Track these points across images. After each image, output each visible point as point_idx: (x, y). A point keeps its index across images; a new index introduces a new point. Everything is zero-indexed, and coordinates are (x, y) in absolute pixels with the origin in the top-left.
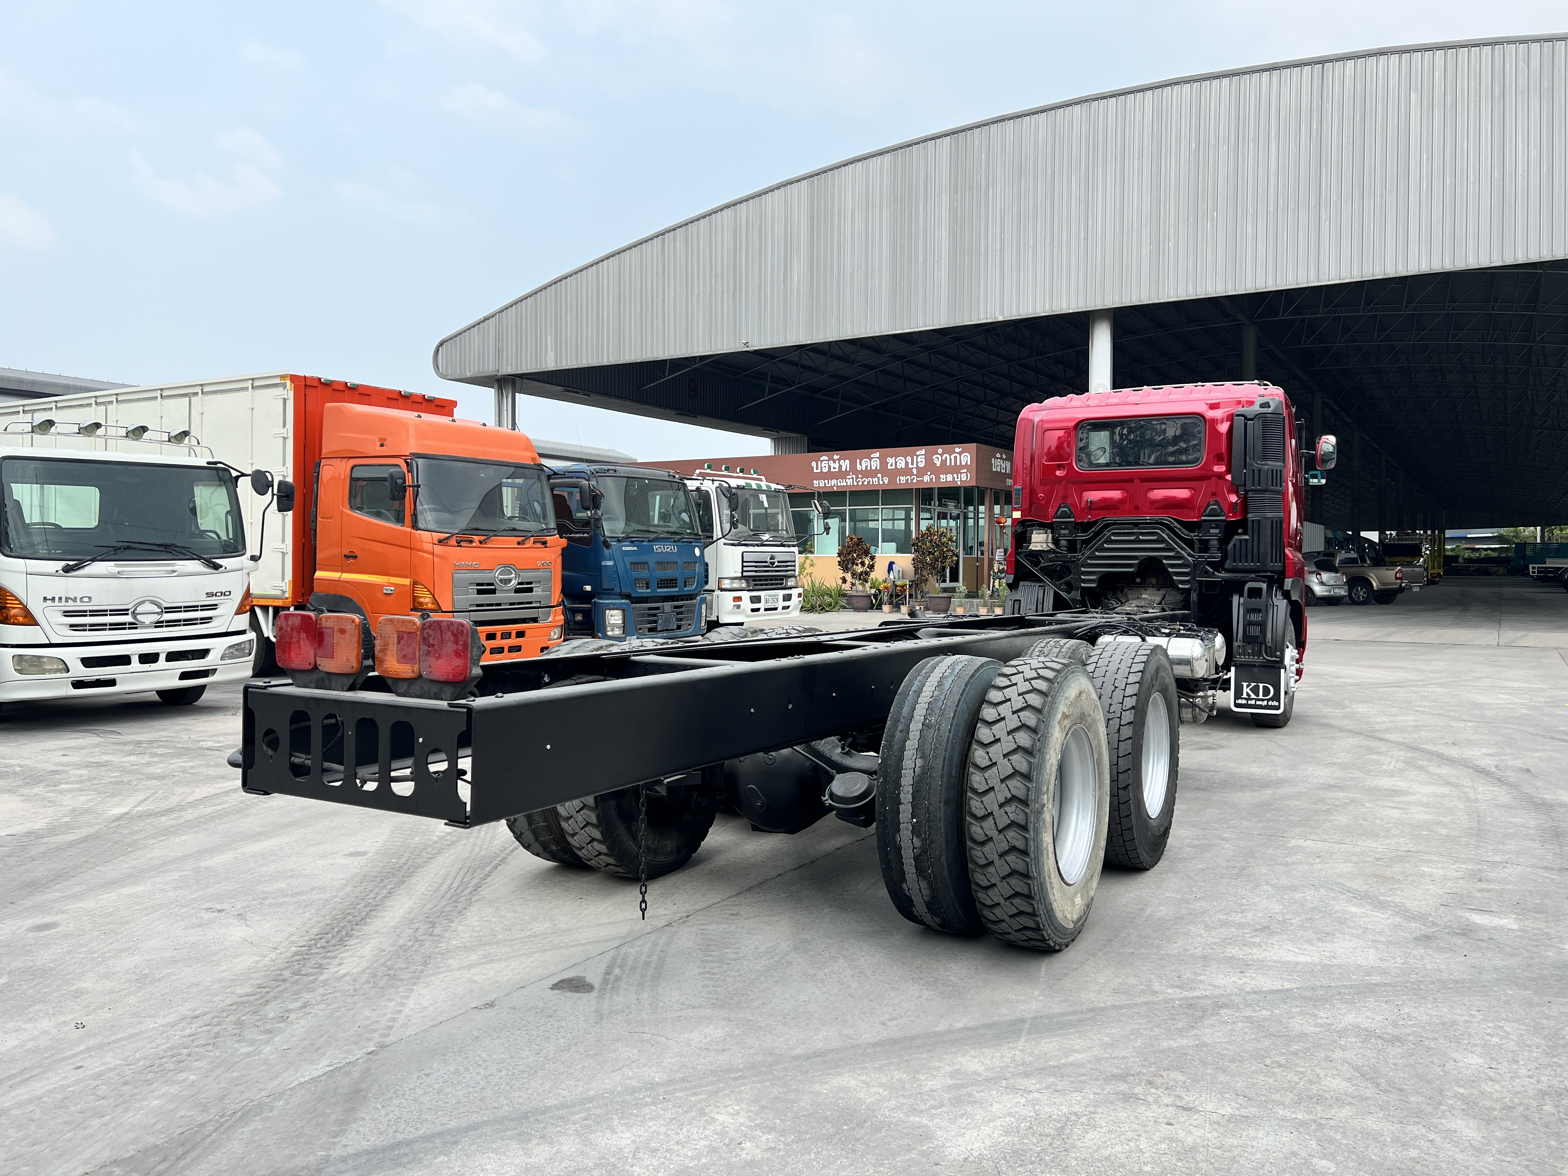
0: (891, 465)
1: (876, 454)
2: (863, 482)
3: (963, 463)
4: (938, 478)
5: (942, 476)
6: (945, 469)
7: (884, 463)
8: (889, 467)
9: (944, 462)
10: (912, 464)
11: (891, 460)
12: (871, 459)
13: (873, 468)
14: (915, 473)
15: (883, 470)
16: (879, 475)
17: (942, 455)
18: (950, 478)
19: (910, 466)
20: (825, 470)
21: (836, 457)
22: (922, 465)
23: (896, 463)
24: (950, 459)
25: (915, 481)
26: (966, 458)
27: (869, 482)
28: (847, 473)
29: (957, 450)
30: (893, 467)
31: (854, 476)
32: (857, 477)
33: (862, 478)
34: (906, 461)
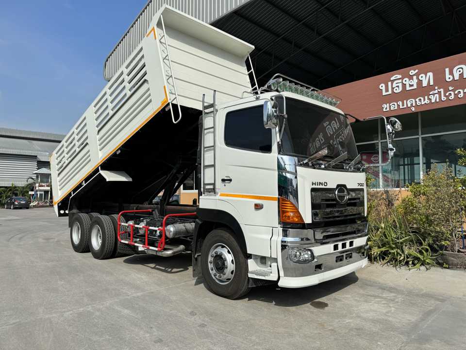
20: (398, 90)
21: (413, 72)
31: (442, 90)
32: (446, 91)
33: (453, 90)
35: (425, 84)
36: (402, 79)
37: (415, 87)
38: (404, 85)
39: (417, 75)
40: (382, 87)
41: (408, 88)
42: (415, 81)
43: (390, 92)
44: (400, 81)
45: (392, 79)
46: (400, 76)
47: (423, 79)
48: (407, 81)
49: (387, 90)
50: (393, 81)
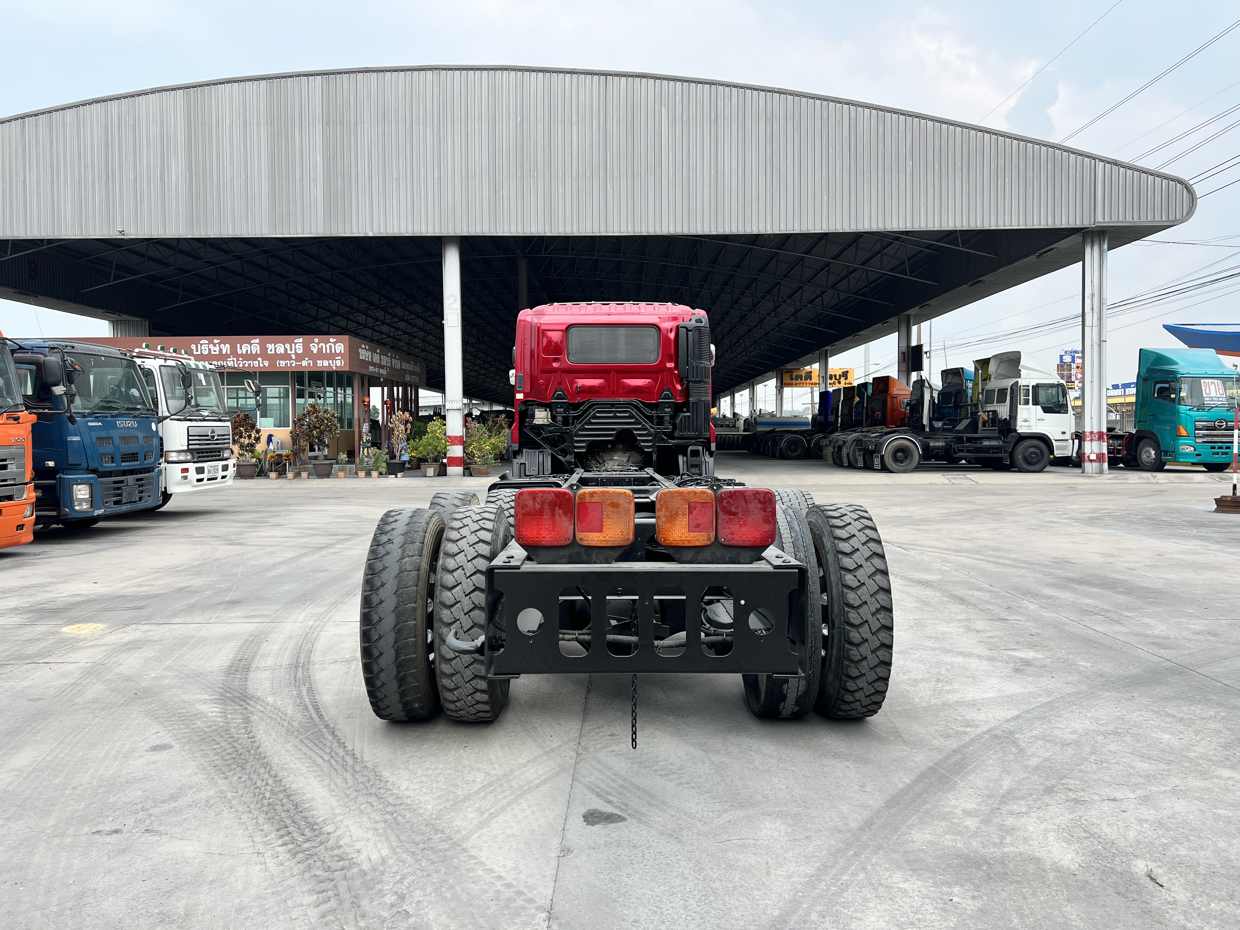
0: (271, 350)
1: (256, 340)
2: (244, 365)
3: (338, 352)
4: (315, 363)
5: (318, 361)
6: (321, 355)
7: (264, 349)
8: (269, 352)
9: (320, 350)
10: (291, 350)
11: (270, 347)
12: (251, 344)
13: (254, 352)
14: (294, 357)
15: (264, 354)
16: (259, 359)
17: (318, 344)
18: (326, 363)
19: (289, 352)
20: (206, 353)
21: (216, 341)
22: (300, 351)
23: (275, 348)
24: (326, 348)
25: (294, 365)
26: (340, 348)
27: (250, 365)
28: (227, 356)
29: (332, 340)
30: (273, 352)
31: (235, 359)
32: (238, 360)
33: (242, 361)
34: (285, 348)
35: (224, 352)
36: (209, 344)
37: (217, 353)
38: (210, 350)
39: (219, 344)
40: (193, 347)
41: (213, 353)
42: (217, 349)
43: (199, 353)
44: (207, 345)
45: (201, 342)
46: (207, 342)
47: (223, 348)
48: (212, 347)
49: (197, 351)
50: (201, 344)
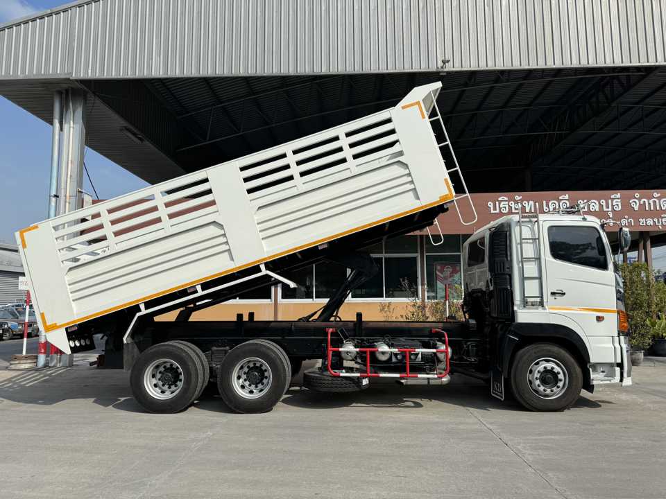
1: (565, 196)
4: (637, 222)
5: (641, 220)
6: (643, 212)
9: (642, 206)
10: (608, 207)
11: (582, 202)
12: (559, 201)
17: (639, 199)
18: (650, 222)
21: (517, 198)
22: (618, 209)
29: (656, 194)
34: (600, 204)
36: (509, 201)
38: (510, 208)
39: (522, 201)
40: (491, 204)
41: (513, 211)
42: (519, 206)
43: (498, 211)
44: (507, 203)
45: (500, 199)
46: (506, 199)
47: (526, 205)
48: (513, 204)
49: (495, 209)
50: (500, 202)
